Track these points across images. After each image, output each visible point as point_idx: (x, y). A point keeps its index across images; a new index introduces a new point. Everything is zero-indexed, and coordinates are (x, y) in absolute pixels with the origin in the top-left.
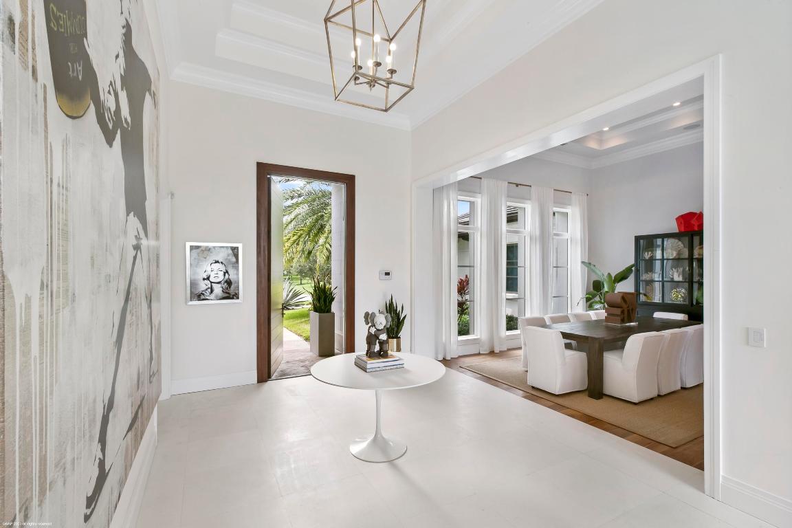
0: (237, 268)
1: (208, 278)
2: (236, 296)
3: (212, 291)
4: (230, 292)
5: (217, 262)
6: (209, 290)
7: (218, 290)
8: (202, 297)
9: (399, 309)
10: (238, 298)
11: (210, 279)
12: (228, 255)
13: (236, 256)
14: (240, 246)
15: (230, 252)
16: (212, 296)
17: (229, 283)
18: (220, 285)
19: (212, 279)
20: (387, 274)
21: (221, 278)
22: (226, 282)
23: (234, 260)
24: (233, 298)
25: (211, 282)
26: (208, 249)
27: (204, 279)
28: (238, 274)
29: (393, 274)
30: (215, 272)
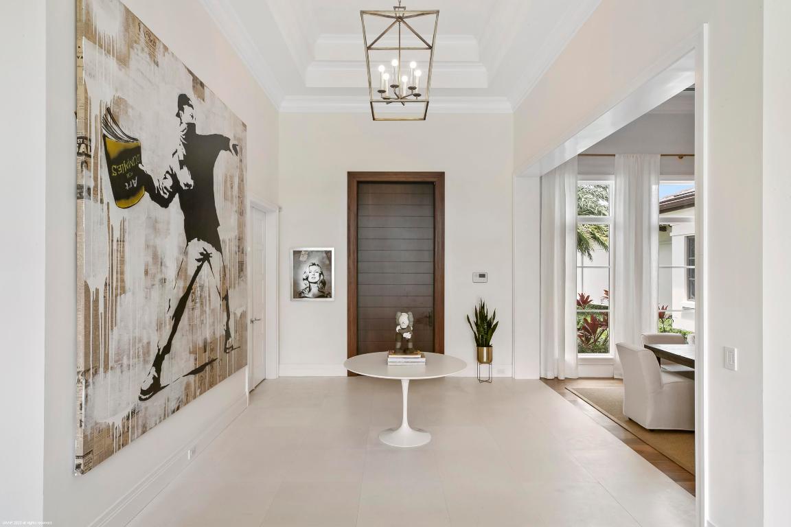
0: (330, 269)
1: (307, 279)
3: (310, 290)
4: (324, 291)
5: (314, 264)
6: (308, 289)
7: (315, 289)
8: (303, 295)
9: (490, 316)
10: (331, 297)
11: (309, 279)
12: (323, 258)
13: (330, 259)
14: (333, 250)
15: (325, 255)
16: (310, 295)
17: (324, 283)
18: (316, 285)
19: (310, 280)
20: (482, 276)
21: (317, 279)
22: (321, 282)
23: (328, 262)
24: (327, 297)
25: (309, 282)
27: (304, 279)
28: (331, 275)
29: (489, 276)
30: (311, 272)
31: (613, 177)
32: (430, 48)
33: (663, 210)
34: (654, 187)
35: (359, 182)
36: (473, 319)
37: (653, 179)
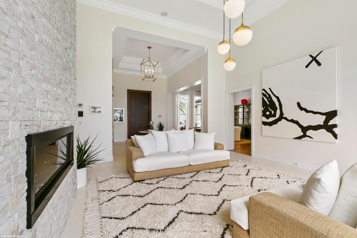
0: (123, 114)
1: (116, 116)
2: (123, 121)
3: (117, 119)
4: (121, 120)
5: (118, 113)
7: (119, 119)
9: (162, 125)
13: (123, 111)
14: (123, 109)
15: (121, 110)
16: (117, 121)
17: (121, 117)
20: (160, 116)
21: (119, 116)
26: (116, 110)
28: (123, 116)
29: (162, 116)
30: (118, 115)
31: (187, 95)
32: (154, 66)
33: (196, 102)
34: (195, 97)
35: (130, 92)
36: (159, 126)
37: (195, 96)
